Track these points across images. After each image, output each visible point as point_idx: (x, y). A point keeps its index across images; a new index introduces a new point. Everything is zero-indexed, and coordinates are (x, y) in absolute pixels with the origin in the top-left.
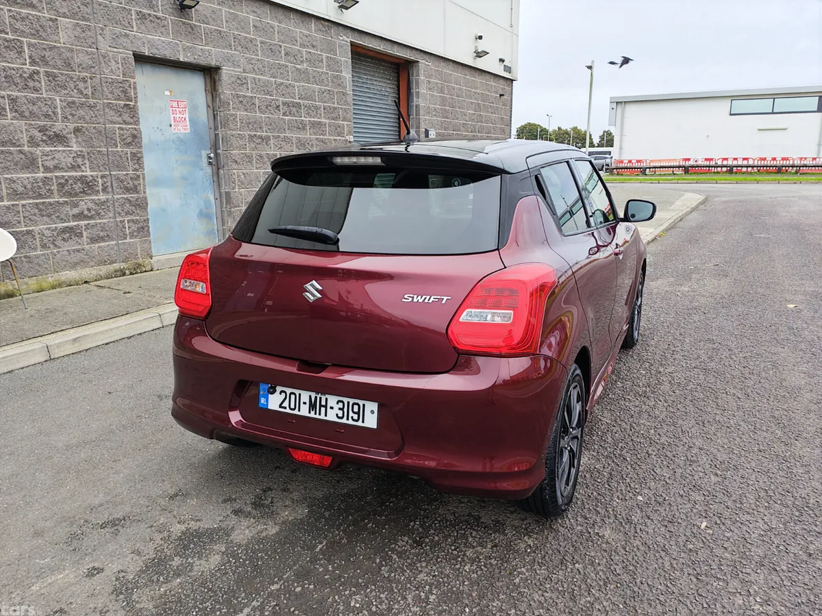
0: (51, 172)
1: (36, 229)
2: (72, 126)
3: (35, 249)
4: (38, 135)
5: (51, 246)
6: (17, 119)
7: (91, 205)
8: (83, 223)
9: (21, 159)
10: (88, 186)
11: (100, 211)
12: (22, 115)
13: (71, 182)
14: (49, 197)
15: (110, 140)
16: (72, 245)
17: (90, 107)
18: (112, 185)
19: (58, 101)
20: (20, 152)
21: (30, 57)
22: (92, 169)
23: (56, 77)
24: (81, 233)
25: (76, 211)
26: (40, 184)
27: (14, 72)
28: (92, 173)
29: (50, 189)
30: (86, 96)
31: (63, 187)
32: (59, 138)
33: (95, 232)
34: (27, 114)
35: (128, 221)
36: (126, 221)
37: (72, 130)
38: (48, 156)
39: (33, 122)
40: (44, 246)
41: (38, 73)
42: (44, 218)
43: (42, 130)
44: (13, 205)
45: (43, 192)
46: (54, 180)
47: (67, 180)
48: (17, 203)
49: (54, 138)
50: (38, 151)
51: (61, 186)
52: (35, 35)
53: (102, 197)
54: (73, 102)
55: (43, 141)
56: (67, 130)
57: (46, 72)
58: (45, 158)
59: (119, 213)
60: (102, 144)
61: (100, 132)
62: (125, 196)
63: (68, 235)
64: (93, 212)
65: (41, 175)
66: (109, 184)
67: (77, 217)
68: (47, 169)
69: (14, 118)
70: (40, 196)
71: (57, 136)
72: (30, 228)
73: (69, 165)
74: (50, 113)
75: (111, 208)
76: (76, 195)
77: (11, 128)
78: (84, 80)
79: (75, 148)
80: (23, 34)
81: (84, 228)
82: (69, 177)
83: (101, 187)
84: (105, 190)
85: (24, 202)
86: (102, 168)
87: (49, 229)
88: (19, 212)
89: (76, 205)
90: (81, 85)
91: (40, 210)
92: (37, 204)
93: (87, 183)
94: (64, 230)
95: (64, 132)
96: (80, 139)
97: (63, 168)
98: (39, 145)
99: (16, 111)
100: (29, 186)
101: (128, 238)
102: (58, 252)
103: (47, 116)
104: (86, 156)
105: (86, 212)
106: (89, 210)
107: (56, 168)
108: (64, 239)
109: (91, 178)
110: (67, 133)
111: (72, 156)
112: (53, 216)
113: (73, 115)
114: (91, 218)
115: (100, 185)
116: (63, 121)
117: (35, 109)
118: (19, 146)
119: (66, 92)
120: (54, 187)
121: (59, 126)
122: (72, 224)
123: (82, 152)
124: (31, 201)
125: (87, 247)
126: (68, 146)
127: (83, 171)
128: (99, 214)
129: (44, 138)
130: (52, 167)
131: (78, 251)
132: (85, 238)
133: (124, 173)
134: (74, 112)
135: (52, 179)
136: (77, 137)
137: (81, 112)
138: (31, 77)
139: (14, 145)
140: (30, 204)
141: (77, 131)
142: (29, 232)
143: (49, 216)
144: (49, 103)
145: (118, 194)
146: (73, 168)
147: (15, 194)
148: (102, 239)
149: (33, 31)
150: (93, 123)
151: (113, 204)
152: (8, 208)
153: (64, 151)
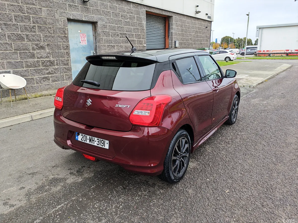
0: (39, 59)
1: (35, 77)
2: (46, 43)
3: (34, 84)
4: (35, 47)
5: (39, 83)
6: (28, 42)
7: (52, 70)
8: (50, 75)
9: (30, 54)
10: (52, 63)
11: (56, 72)
12: (30, 40)
13: (46, 62)
14: (39, 67)
15: (59, 47)
16: (46, 83)
17: (53, 37)
18: (60, 63)
19: (42, 35)
20: (29, 52)
21: (33, 21)
22: (53, 58)
23: (41, 27)
24: (49, 79)
25: (48, 71)
26: (36, 63)
27: (27, 26)
28: (53, 59)
29: (39, 64)
30: (51, 33)
31: (43, 64)
32: (42, 48)
33: (54, 78)
34: (31, 40)
35: (65, 75)
36: (64, 75)
37: (46, 45)
38: (38, 53)
39: (33, 42)
40: (37, 83)
41: (35, 26)
42: (37, 74)
43: (37, 45)
44: (27, 70)
45: (37, 65)
46: (41, 62)
47: (45, 62)
48: (28, 69)
49: (40, 47)
50: (35, 52)
51: (43, 63)
52: (34, 14)
53: (56, 67)
54: (47, 36)
55: (37, 49)
56: (45, 45)
57: (38, 26)
58: (38, 54)
59: (62, 72)
60: (56, 49)
61: (56, 45)
62: (64, 67)
63: (45, 79)
64: (53, 72)
65: (36, 60)
66: (59, 63)
67: (48, 74)
68: (38, 58)
69: (27, 41)
70: (36, 67)
71: (41, 47)
72: (33, 77)
73: (45, 56)
74: (39, 39)
75: (59, 71)
76: (48, 66)
77: (27, 45)
78: (50, 28)
79: (47, 51)
80: (30, 13)
81: (50, 77)
82: (45, 60)
83: (56, 64)
84: (57, 65)
85: (31, 69)
86: (56, 57)
87: (39, 77)
88: (29, 72)
89: (48, 70)
90: (49, 30)
91: (36, 71)
92: (35, 69)
93: (51, 62)
94: (44, 78)
95: (44, 46)
96: (49, 48)
97: (43, 58)
98: (35, 50)
99: (28, 39)
100: (32, 64)
101: (65, 81)
102: (42, 85)
103: (38, 40)
104: (51, 53)
105: (51, 72)
106: (52, 71)
107: (41, 57)
108: (43, 81)
109: (53, 61)
110: (45, 46)
111: (46, 53)
112: (40, 73)
113: (47, 40)
114: (53, 74)
115: (56, 63)
116: (43, 42)
117: (34, 38)
118: (29, 50)
119: (44, 32)
120: (41, 64)
121: (42, 44)
122: (46, 76)
123: (50, 52)
124: (33, 68)
125: (51, 83)
126: (45, 50)
127: (50, 58)
128: (55, 73)
129: (37, 48)
130: (40, 57)
131: (48, 85)
132: (50, 80)
133: (64, 59)
134: (47, 39)
135: (40, 61)
136: (48, 47)
137: (49, 39)
138: (33, 27)
139: (27, 50)
140: (32, 69)
141: (48, 45)
142: (32, 78)
143: (39, 73)
144: (39, 36)
145: (61, 66)
146: (47, 57)
147: (28, 66)
148: (56, 81)
149: (34, 13)
150: (53, 42)
151: (60, 69)
152: (25, 71)
153: (44, 52)
